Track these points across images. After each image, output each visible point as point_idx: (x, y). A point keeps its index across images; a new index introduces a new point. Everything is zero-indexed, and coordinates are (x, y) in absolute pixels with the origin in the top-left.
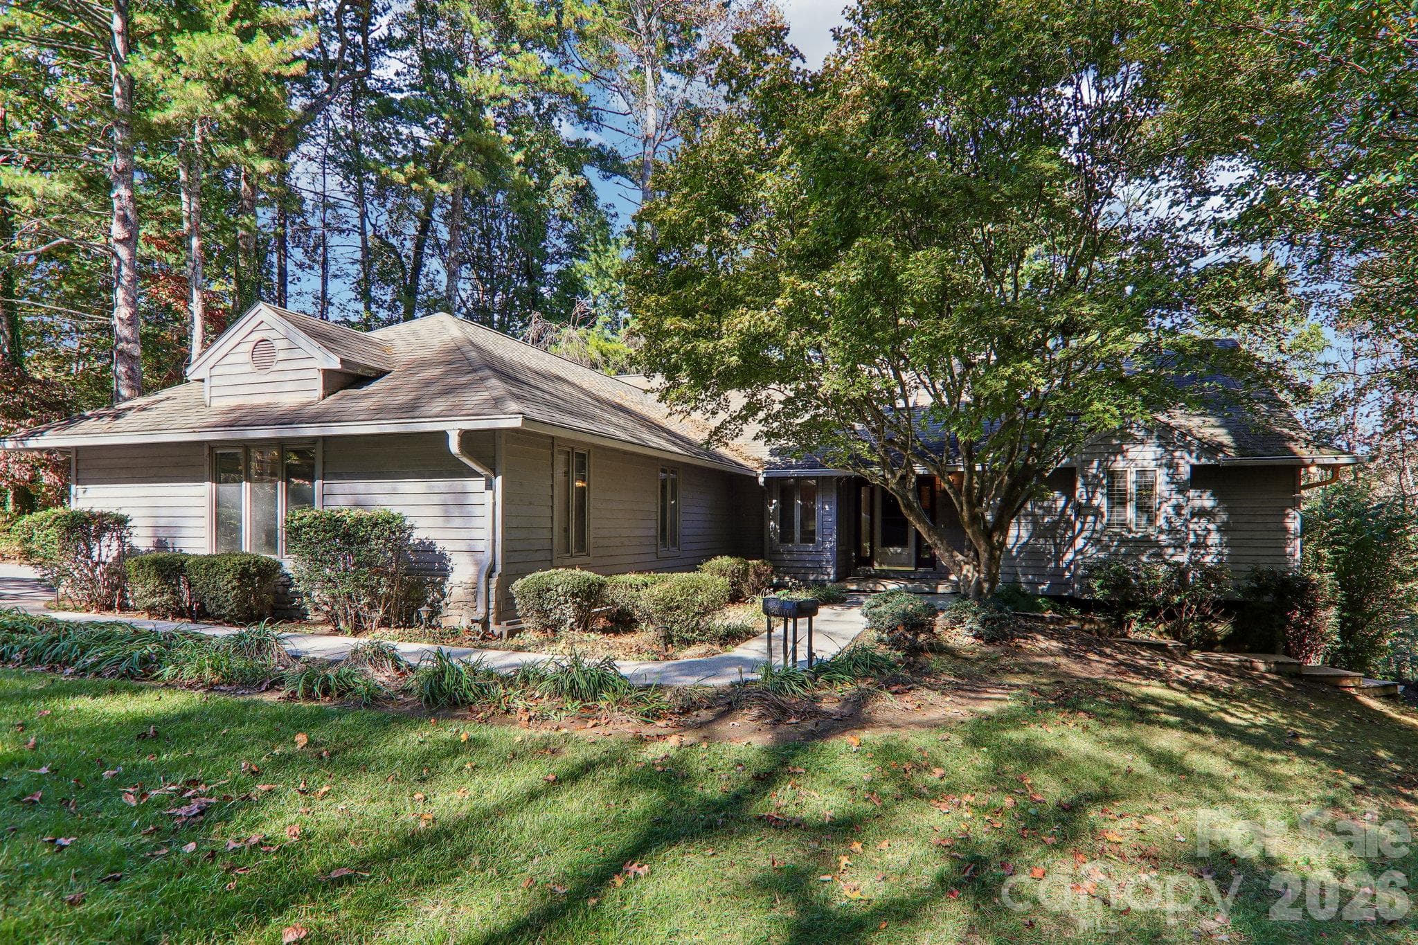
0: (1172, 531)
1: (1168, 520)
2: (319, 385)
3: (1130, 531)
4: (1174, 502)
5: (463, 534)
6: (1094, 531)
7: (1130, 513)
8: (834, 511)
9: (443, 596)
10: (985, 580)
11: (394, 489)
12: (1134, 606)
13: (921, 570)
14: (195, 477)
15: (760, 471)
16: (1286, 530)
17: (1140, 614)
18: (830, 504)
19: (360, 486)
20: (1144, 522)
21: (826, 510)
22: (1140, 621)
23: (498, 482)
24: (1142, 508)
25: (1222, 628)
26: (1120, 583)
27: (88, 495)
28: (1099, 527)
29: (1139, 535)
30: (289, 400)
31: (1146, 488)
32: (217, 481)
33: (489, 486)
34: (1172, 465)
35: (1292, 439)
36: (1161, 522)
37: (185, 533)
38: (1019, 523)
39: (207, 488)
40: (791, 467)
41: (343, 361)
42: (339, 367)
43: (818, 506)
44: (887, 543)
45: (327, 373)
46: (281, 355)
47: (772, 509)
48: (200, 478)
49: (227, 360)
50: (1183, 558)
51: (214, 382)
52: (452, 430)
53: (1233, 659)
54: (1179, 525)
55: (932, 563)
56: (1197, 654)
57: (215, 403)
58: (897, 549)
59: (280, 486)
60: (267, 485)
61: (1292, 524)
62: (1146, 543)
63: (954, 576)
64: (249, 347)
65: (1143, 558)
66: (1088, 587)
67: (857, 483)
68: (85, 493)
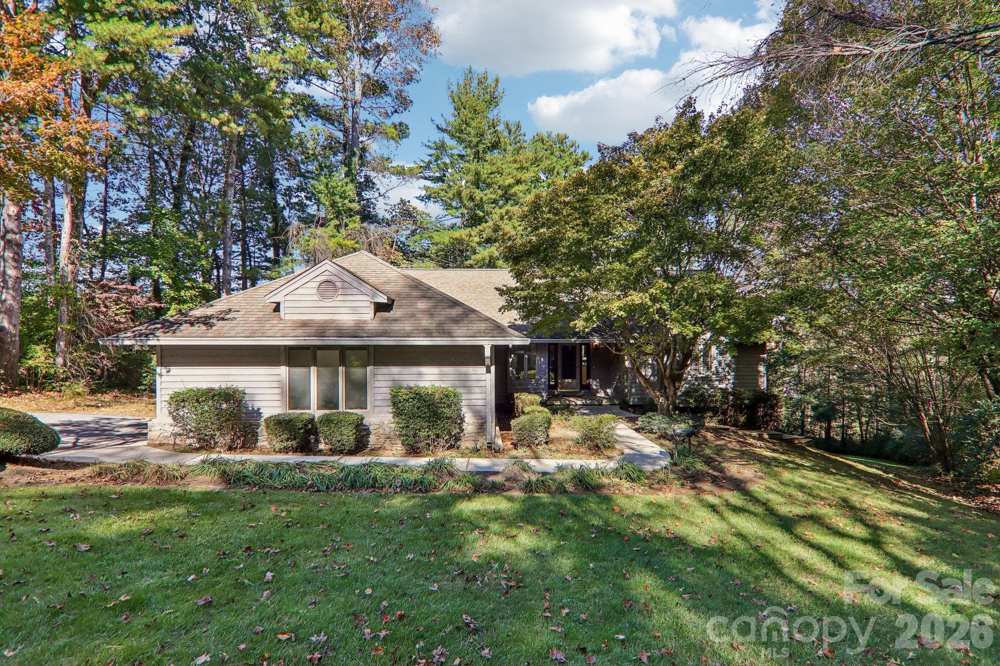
0: (717, 373)
1: (716, 368)
2: (370, 311)
3: (700, 373)
4: (718, 359)
5: (468, 396)
7: (700, 365)
8: (546, 361)
9: (462, 430)
11: (419, 371)
12: (709, 409)
13: (584, 392)
14: (275, 364)
16: (759, 371)
17: (711, 414)
18: (544, 357)
19: (395, 370)
20: (706, 369)
21: (542, 361)
22: (711, 417)
24: (705, 363)
25: (742, 419)
26: (702, 398)
29: (704, 376)
30: (346, 318)
32: (290, 365)
33: (488, 371)
36: (713, 369)
38: (645, 368)
39: (283, 371)
41: (388, 298)
42: (386, 301)
43: (537, 359)
44: (564, 377)
45: (376, 304)
46: (341, 291)
47: (511, 360)
48: (278, 364)
49: (298, 291)
50: (723, 386)
51: (287, 304)
52: (487, 345)
53: (755, 434)
54: (720, 370)
55: (588, 387)
56: (740, 432)
57: (287, 317)
58: (570, 381)
59: (341, 369)
60: (329, 368)
61: (762, 369)
62: (707, 380)
63: (601, 394)
64: (316, 285)
65: (706, 386)
66: (682, 401)
67: (550, 344)
68: (168, 372)
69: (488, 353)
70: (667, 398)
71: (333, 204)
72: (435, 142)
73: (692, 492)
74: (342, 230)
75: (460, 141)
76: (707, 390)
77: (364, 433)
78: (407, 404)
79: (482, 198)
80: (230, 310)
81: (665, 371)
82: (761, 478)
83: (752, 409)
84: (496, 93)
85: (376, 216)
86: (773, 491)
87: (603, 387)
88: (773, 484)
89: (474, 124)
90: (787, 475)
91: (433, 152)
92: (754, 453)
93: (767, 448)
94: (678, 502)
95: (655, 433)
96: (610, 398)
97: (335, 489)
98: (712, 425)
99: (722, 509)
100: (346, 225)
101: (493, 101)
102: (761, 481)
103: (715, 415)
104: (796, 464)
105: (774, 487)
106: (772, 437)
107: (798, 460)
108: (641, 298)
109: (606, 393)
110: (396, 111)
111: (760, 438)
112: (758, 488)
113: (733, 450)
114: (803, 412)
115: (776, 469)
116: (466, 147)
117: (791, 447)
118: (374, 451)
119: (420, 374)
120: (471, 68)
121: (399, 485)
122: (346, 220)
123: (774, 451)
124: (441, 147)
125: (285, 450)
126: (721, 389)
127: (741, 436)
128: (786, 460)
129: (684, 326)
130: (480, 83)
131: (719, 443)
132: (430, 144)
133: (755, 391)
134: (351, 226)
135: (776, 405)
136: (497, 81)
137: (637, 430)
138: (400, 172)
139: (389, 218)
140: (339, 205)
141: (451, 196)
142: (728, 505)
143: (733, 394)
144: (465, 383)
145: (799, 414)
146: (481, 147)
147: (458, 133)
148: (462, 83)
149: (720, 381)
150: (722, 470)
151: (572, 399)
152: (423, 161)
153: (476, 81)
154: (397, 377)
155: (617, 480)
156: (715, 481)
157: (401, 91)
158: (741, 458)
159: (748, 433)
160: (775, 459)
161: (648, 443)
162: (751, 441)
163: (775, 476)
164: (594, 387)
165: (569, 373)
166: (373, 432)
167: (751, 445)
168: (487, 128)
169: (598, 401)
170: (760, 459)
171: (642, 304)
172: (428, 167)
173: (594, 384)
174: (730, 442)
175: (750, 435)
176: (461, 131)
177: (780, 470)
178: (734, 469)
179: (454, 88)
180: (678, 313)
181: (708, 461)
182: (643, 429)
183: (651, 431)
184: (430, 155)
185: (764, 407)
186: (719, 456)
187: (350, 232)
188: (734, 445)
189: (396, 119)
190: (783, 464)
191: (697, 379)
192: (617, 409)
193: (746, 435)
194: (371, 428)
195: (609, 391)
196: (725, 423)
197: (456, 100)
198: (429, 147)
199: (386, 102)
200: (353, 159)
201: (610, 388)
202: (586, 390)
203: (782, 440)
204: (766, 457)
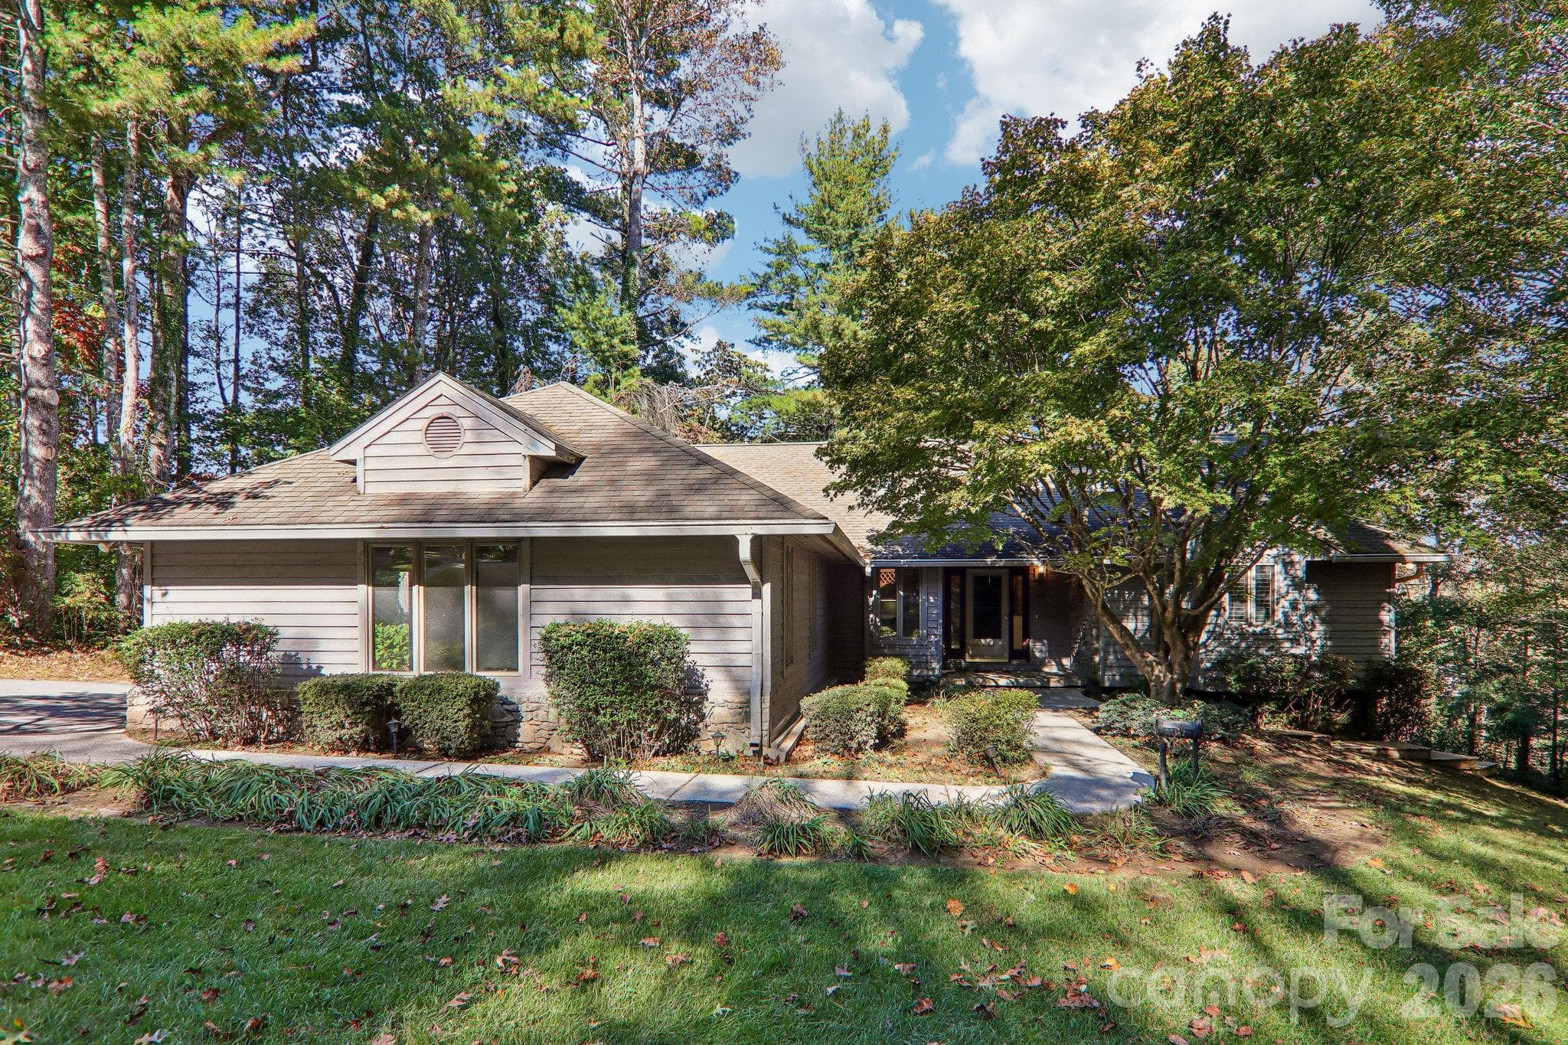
0: (1288, 624)
1: (1285, 614)
2: (525, 474)
3: (1251, 625)
4: (1290, 597)
5: (719, 647)
6: (1216, 624)
7: (1251, 608)
8: (940, 603)
9: (702, 717)
10: (1179, 680)
11: (624, 595)
12: (1266, 698)
13: (1015, 662)
14: (347, 579)
15: (868, 561)
16: (1381, 622)
17: (1272, 707)
18: (935, 595)
19: (579, 592)
20: (1262, 616)
21: (930, 602)
22: (1272, 713)
23: (767, 589)
24: (1261, 604)
25: (1341, 718)
26: (1250, 676)
27: (167, 598)
28: (1221, 621)
29: (1258, 630)
30: (481, 489)
31: (1264, 586)
32: (375, 584)
33: (757, 594)
34: (1288, 565)
35: (1388, 536)
36: (1279, 616)
37: (324, 645)
38: (1135, 615)
39: (362, 592)
40: (899, 557)
41: (558, 448)
42: (553, 454)
43: (922, 598)
44: (979, 634)
45: (534, 460)
46: (469, 436)
47: (871, 600)
48: (351, 580)
49: (387, 439)
50: (1300, 651)
51: (371, 464)
52: (744, 534)
53: (1370, 748)
54: (1294, 619)
55: (1025, 654)
56: (1337, 745)
57: (371, 489)
58: (989, 641)
59: (469, 591)
60: (448, 589)
61: (1387, 616)
62: (1265, 637)
63: (1052, 668)
64: (422, 424)
65: (1263, 651)
66: (1212, 680)
67: (948, 572)
68: (164, 595)
69: (745, 552)
70: (1170, 669)
71: (595, 346)
72: (776, 242)
73: (1189, 869)
74: (611, 391)
75: (822, 237)
76: (1265, 659)
77: (509, 718)
78: (570, 656)
79: (855, 333)
80: (276, 482)
81: (1165, 609)
82: (1376, 841)
83: (1361, 701)
84: (884, 153)
85: (684, 375)
86: (1406, 873)
87: (1056, 654)
88: (1405, 854)
89: (843, 206)
90: (1443, 836)
91: (772, 258)
92: (1366, 785)
93: (1395, 775)
94: (1142, 896)
95: (1134, 737)
96: (1065, 675)
97: (337, 825)
98: (1272, 728)
99: (1261, 919)
100: (617, 383)
101: (878, 165)
102: (1375, 847)
103: (1281, 708)
104: (1465, 811)
105: (1407, 862)
106: (1408, 755)
107: (1468, 803)
108: (1088, 430)
109: (1060, 665)
110: (710, 193)
111: (1382, 757)
112: (1364, 863)
113: (1313, 777)
114: (1472, 720)
115: (1414, 820)
116: (831, 248)
117: (1450, 774)
118: (525, 756)
119: (626, 601)
120: (840, 113)
121: (471, 823)
122: (616, 374)
123: (1410, 782)
124: (787, 250)
125: (342, 747)
126: (1294, 656)
127: (1340, 753)
128: (1441, 802)
129: (1187, 490)
130: (857, 136)
131: (1281, 761)
132: (768, 245)
133: (1369, 662)
134: (624, 383)
135: (1418, 690)
136: (885, 130)
137: (1097, 731)
138: (714, 293)
139: (702, 375)
140: (604, 347)
141: (802, 332)
142: (1278, 905)
143: (1321, 667)
144: (714, 620)
145: (1462, 723)
146: (856, 245)
147: (818, 226)
148: (825, 137)
149: (1295, 641)
150: (1278, 820)
151: (990, 676)
152: (756, 275)
153: (850, 134)
154: (581, 607)
155: (1001, 832)
156: (1252, 840)
157: (719, 157)
158: (1328, 794)
159: (1353, 746)
160: (1413, 800)
161: (1115, 755)
162: (1358, 759)
163: (1415, 838)
164: (1038, 654)
165: (988, 626)
166: (526, 716)
167: (1358, 768)
168: (866, 212)
169: (1042, 681)
170: (1375, 797)
171: (1089, 441)
172: (764, 284)
173: (1038, 649)
174: (1310, 761)
175: (1359, 751)
176: (822, 220)
177: (1425, 822)
178: (1308, 818)
179: (812, 149)
180: (1176, 463)
181: (1249, 798)
182: (1109, 728)
183: (1126, 733)
184: (769, 266)
185: (1389, 695)
186: (1277, 786)
187: (623, 393)
188: (1320, 767)
189: (712, 207)
190: (1438, 812)
191: (1243, 636)
192: (1076, 695)
193: (1349, 750)
194: (523, 708)
195: (1066, 662)
196: (1303, 726)
197: (815, 168)
198: (767, 251)
199: (697, 181)
200: (632, 270)
201: (1067, 656)
202: (1020, 662)
203: (1429, 763)
204: (1390, 793)
